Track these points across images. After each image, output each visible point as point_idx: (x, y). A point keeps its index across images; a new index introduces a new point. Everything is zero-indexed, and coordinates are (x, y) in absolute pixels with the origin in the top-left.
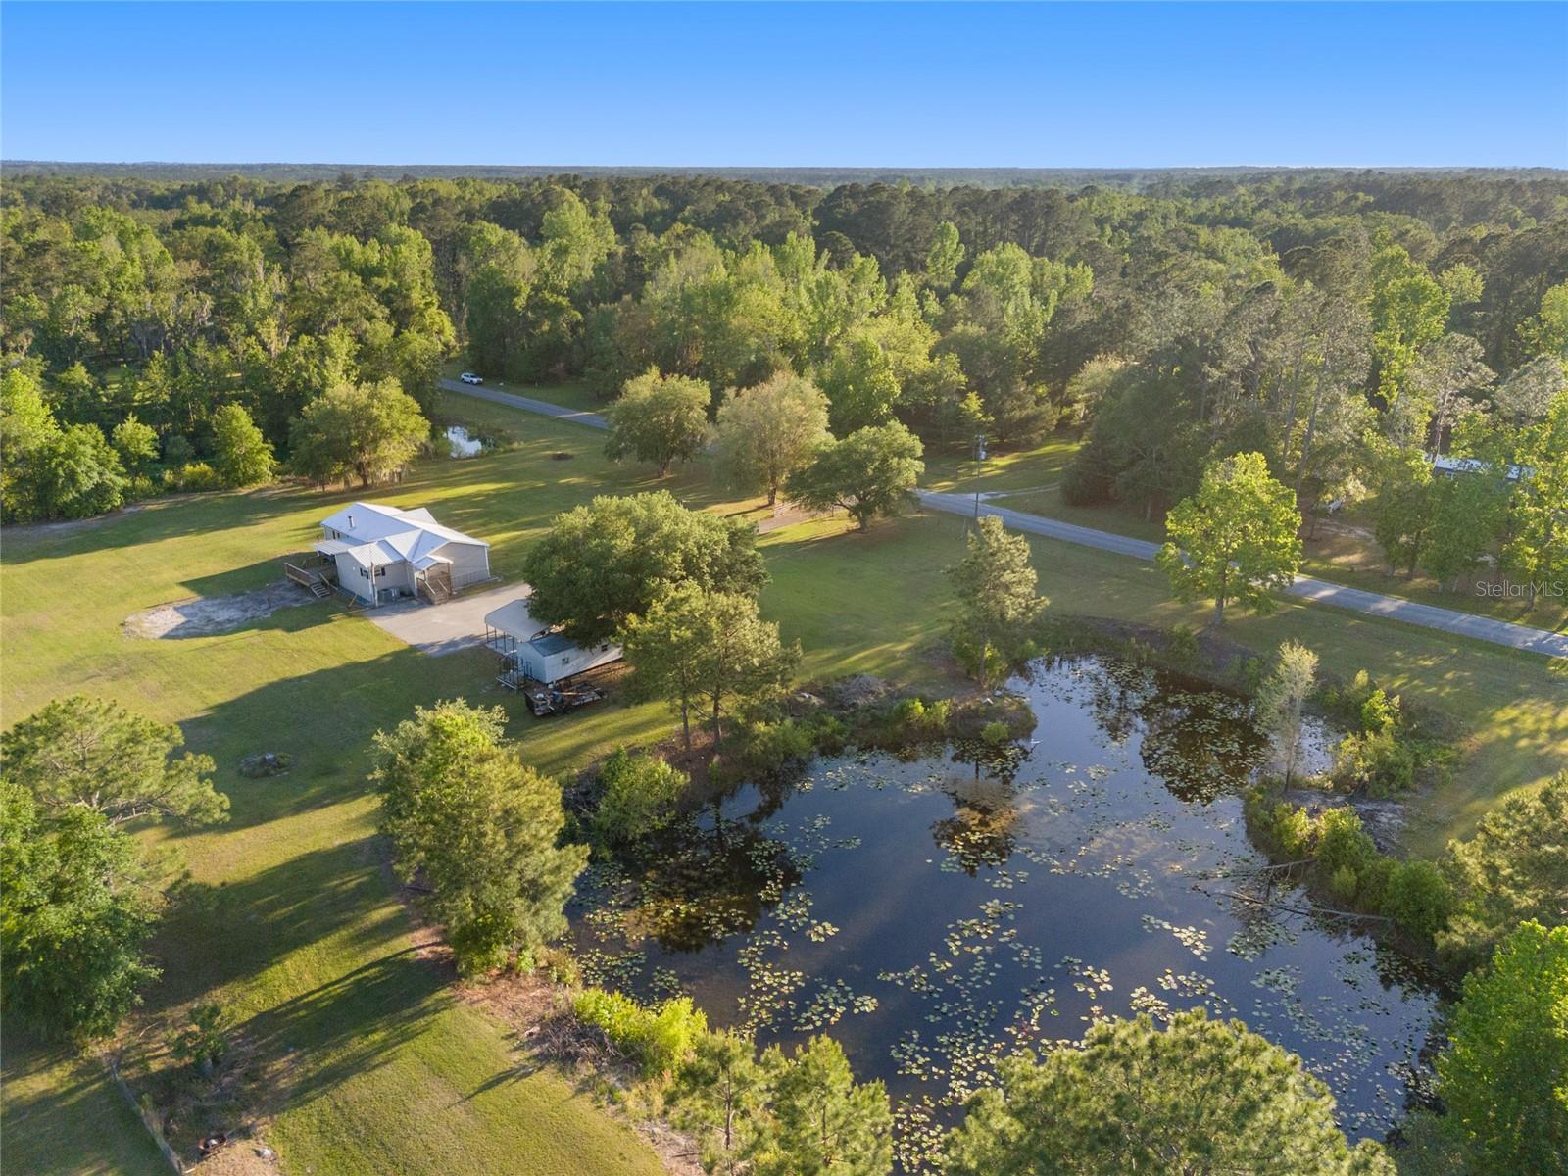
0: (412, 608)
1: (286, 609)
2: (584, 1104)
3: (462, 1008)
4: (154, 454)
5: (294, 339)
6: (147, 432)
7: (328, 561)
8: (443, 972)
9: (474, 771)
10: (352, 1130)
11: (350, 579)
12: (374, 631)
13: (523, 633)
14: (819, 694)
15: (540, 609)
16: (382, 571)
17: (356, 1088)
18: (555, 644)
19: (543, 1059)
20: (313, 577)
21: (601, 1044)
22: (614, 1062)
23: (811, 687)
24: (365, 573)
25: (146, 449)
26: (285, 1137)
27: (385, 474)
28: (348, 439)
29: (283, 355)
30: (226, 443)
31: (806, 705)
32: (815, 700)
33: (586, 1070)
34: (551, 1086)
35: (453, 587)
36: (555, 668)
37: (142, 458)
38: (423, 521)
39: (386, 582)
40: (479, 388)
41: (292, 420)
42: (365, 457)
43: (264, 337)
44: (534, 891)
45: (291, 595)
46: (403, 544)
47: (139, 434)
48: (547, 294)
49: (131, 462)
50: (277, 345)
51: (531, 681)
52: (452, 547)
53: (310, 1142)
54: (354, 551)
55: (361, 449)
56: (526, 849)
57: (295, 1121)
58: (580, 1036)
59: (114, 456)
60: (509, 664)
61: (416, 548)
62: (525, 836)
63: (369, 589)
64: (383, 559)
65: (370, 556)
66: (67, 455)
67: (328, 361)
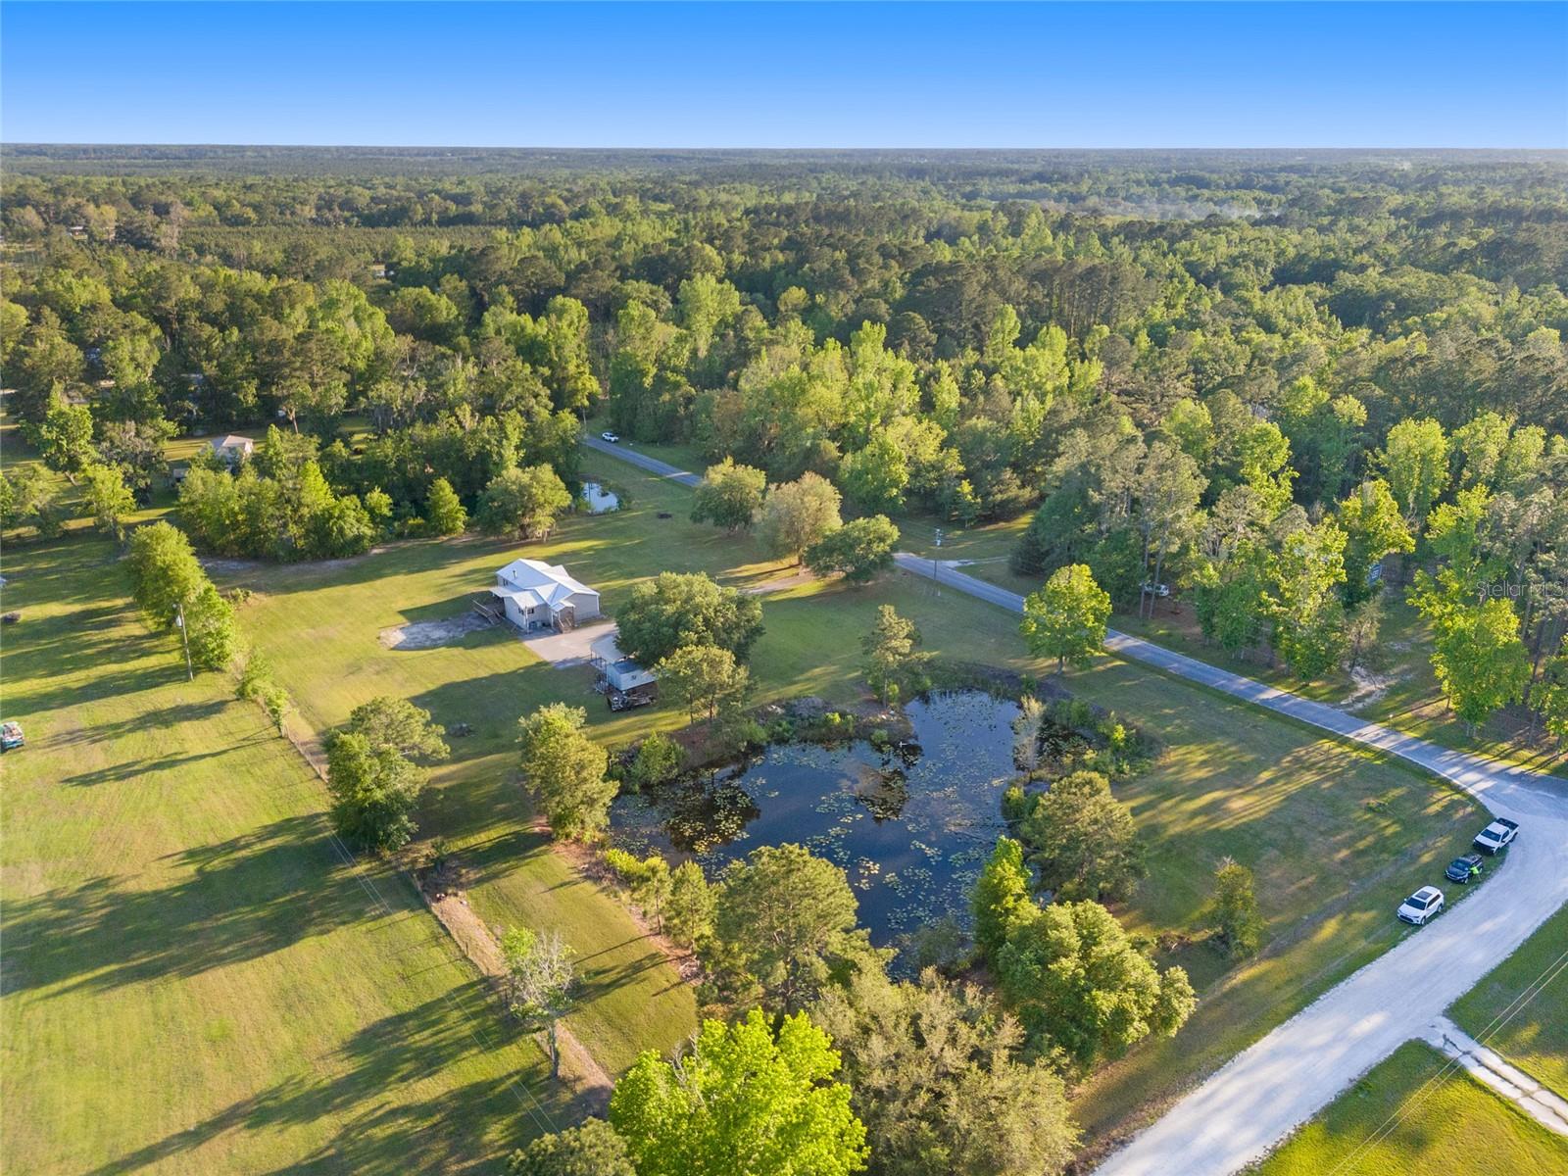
0: (549, 635)
1: (473, 631)
2: (602, 897)
3: (552, 855)
4: (390, 514)
5: (482, 419)
6: (386, 499)
7: (500, 600)
8: (547, 839)
9: (562, 742)
10: (501, 898)
11: (512, 614)
12: (525, 650)
13: (611, 657)
14: (783, 707)
15: (623, 644)
16: (532, 611)
17: (503, 883)
18: (629, 666)
19: (587, 878)
20: (488, 610)
21: (615, 874)
22: (620, 882)
23: (778, 702)
24: (522, 612)
25: (386, 511)
26: (472, 898)
27: (539, 532)
28: (516, 510)
29: (474, 432)
30: (436, 505)
31: (772, 713)
32: (779, 710)
33: (605, 883)
34: (589, 887)
35: (576, 620)
36: (627, 681)
37: (383, 517)
38: (559, 575)
39: (534, 617)
40: (614, 446)
41: (480, 492)
42: (527, 521)
43: (461, 418)
44: (591, 802)
45: (477, 622)
46: (545, 592)
47: (379, 499)
48: (669, 374)
49: (375, 517)
50: (469, 423)
51: (612, 689)
52: (575, 596)
53: (482, 900)
54: (516, 596)
55: (523, 515)
56: (585, 780)
57: (476, 892)
58: (606, 870)
59: (367, 516)
60: (601, 677)
61: (554, 594)
62: (585, 774)
63: (524, 621)
64: (532, 603)
65: (524, 600)
66: (339, 518)
67: (504, 442)
